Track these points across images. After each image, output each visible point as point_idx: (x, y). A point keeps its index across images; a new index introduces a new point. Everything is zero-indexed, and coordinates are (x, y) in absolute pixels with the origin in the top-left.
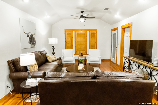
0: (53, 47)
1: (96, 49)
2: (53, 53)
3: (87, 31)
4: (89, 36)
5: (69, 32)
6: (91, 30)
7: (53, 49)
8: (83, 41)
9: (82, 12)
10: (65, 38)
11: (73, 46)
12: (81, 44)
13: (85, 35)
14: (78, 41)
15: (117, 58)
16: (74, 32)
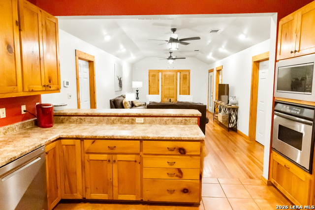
0: (137, 91)
2: (138, 97)
3: (177, 73)
4: (180, 78)
5: (155, 73)
6: (182, 70)
7: (137, 94)
8: (172, 85)
9: (171, 53)
11: (159, 91)
12: (169, 89)
14: (166, 85)
16: (160, 73)
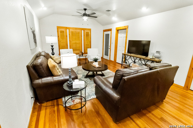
0: (52, 46)
1: (91, 48)
2: (53, 53)
3: (81, 30)
4: (84, 35)
5: (63, 30)
6: (85, 29)
7: (53, 49)
8: (78, 40)
9: (85, 10)
10: (58, 37)
11: (67, 45)
12: (76, 43)
13: (80, 34)
14: (73, 40)
15: (110, 55)
16: (68, 30)
